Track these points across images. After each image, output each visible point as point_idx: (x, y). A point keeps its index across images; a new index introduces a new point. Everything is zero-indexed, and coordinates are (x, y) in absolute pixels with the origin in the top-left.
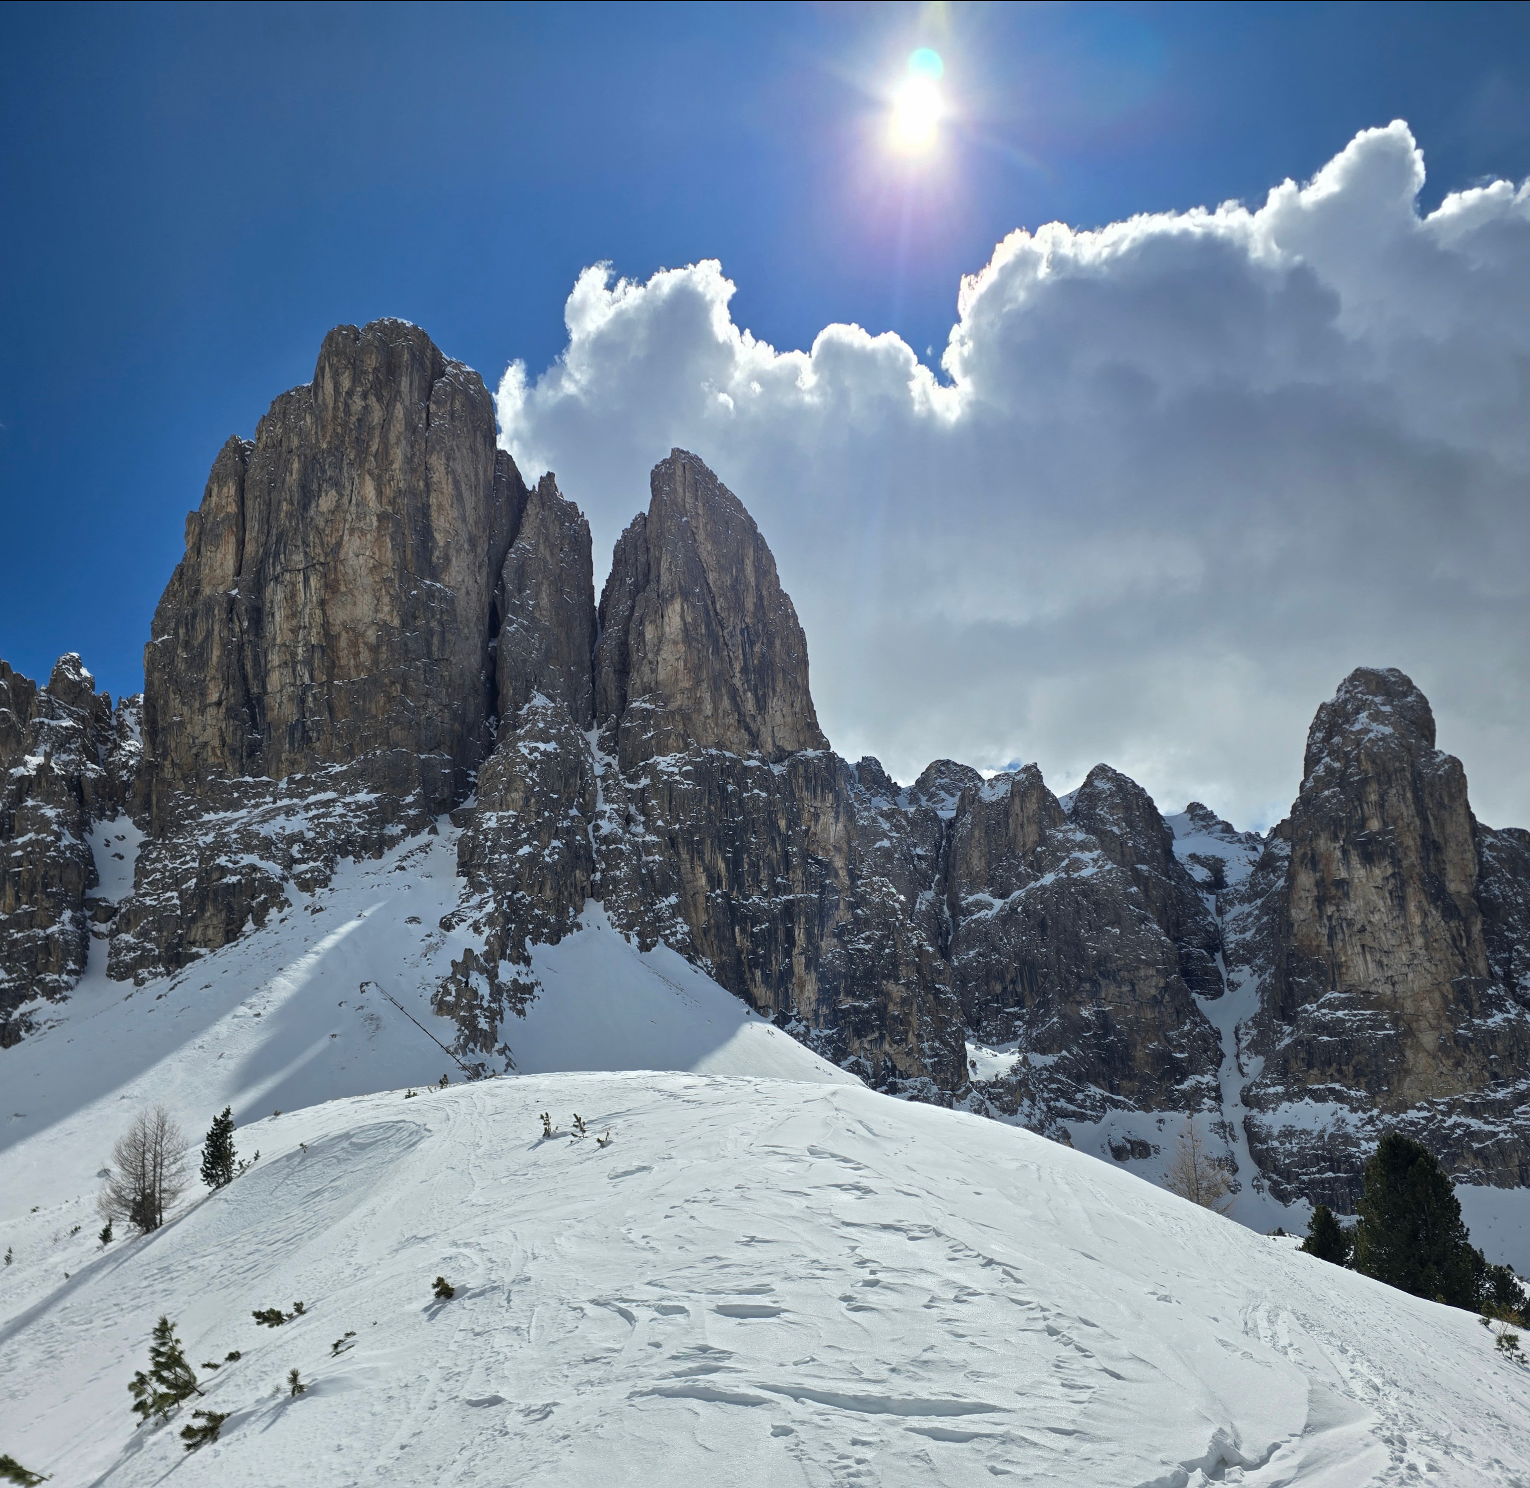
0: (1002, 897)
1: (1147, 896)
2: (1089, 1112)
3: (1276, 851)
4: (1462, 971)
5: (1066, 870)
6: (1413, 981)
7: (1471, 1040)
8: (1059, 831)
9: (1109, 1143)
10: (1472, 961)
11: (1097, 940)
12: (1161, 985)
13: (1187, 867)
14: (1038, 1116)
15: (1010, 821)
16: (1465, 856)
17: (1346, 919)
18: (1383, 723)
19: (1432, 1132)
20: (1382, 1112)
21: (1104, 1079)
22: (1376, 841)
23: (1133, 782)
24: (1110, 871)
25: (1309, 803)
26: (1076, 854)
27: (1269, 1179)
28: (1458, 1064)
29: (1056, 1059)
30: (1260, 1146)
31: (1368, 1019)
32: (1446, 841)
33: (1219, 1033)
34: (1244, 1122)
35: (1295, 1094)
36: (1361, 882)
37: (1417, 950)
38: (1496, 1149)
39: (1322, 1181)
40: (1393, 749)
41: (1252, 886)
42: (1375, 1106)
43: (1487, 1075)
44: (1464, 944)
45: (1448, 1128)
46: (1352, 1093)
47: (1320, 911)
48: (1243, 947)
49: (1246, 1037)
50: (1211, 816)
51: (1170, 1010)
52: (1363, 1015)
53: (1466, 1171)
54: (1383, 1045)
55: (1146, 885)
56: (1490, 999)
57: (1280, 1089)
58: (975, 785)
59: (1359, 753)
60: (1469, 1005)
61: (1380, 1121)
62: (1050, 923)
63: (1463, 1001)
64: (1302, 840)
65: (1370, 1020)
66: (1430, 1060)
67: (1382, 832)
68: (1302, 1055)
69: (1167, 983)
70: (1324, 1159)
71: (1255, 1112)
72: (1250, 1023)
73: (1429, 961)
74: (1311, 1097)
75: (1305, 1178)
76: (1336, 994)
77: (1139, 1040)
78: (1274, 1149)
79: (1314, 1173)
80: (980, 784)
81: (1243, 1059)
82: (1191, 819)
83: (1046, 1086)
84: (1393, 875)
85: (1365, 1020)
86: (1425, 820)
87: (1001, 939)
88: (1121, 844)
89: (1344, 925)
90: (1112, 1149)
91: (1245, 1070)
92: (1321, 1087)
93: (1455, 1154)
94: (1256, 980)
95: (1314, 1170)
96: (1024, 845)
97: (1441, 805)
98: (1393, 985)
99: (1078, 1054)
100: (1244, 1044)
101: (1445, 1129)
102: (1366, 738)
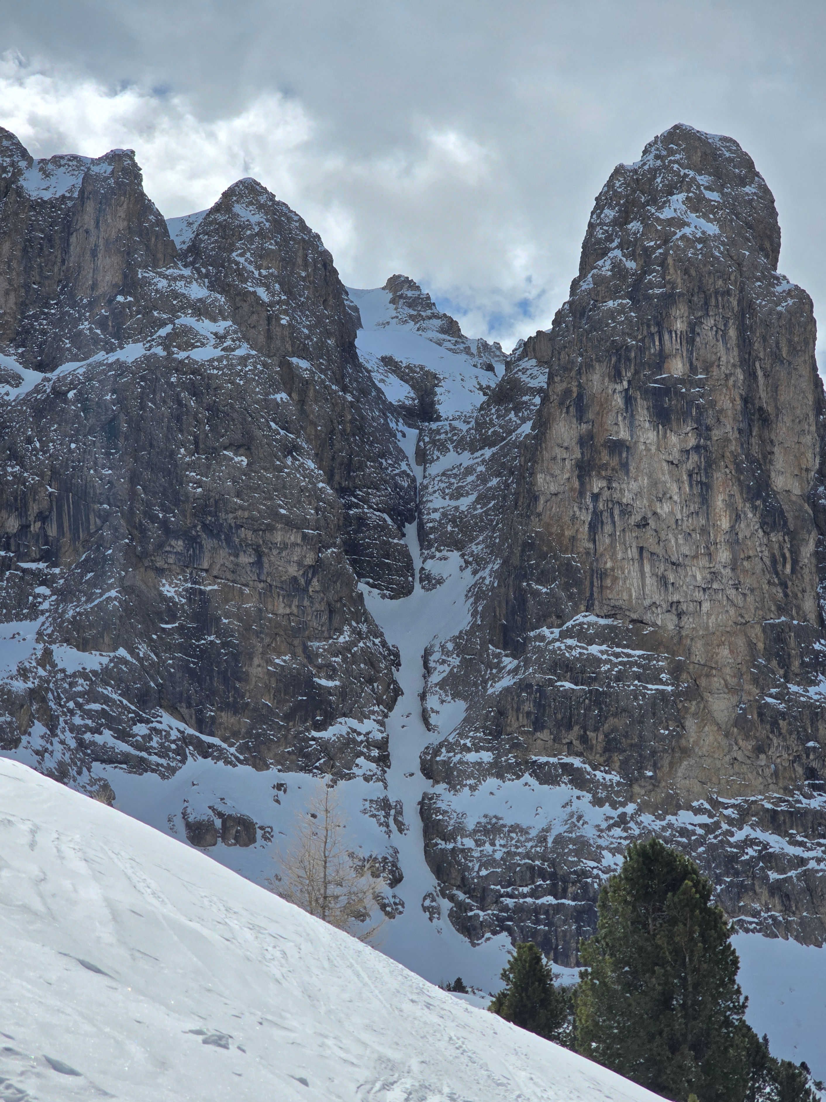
0: (40, 367)
1: (302, 412)
2: (154, 758)
3: (524, 378)
4: (781, 610)
5: (167, 343)
6: (709, 615)
7: (783, 715)
8: (161, 275)
9: (184, 815)
10: (796, 596)
11: (206, 470)
12: (309, 560)
13: (376, 377)
14: (58, 756)
15: (73, 239)
16: (803, 440)
17: (620, 504)
18: (705, 216)
19: (712, 848)
20: (639, 811)
21: (189, 706)
22: (677, 393)
23: (301, 221)
24: (244, 360)
25: (582, 314)
26: (187, 320)
27: (452, 898)
28: (760, 749)
29: (105, 660)
30: (442, 845)
31: (635, 664)
32: (778, 411)
33: (397, 655)
34: (421, 803)
35: (509, 768)
36: (648, 450)
37: (719, 567)
38: (803, 884)
39: (537, 910)
40: (717, 258)
41: (480, 426)
42: (631, 799)
43: (800, 770)
44: (788, 570)
45: (736, 846)
46: (599, 775)
47: (582, 484)
48: (453, 521)
49: (441, 668)
50: (426, 302)
51: (317, 606)
52: (628, 655)
53: (755, 914)
54: (654, 705)
55: (303, 394)
56: (817, 658)
57: (487, 757)
58: (13, 164)
59: (665, 254)
60: (785, 663)
61: (637, 823)
62: (124, 427)
63: (778, 655)
64: (566, 369)
65: (639, 666)
66: (720, 738)
67: (686, 381)
68: (529, 706)
69: (319, 560)
70: (542, 874)
71: (441, 788)
72: (450, 646)
73: (736, 587)
74: (534, 774)
75: (509, 902)
76: (592, 618)
77: (259, 647)
78: (465, 852)
79: (524, 896)
80: (23, 164)
81: (432, 702)
82: (393, 301)
83: (79, 706)
84: (697, 448)
85: (632, 664)
86: (751, 375)
87: (29, 441)
88: (269, 318)
89: (616, 512)
90: (189, 826)
91: (433, 719)
92: (552, 760)
93: (741, 885)
94: (468, 578)
95: (526, 890)
96: (94, 287)
97: (777, 357)
98: (679, 615)
99: (147, 658)
100: (435, 678)
101: (731, 845)
102: (679, 235)
